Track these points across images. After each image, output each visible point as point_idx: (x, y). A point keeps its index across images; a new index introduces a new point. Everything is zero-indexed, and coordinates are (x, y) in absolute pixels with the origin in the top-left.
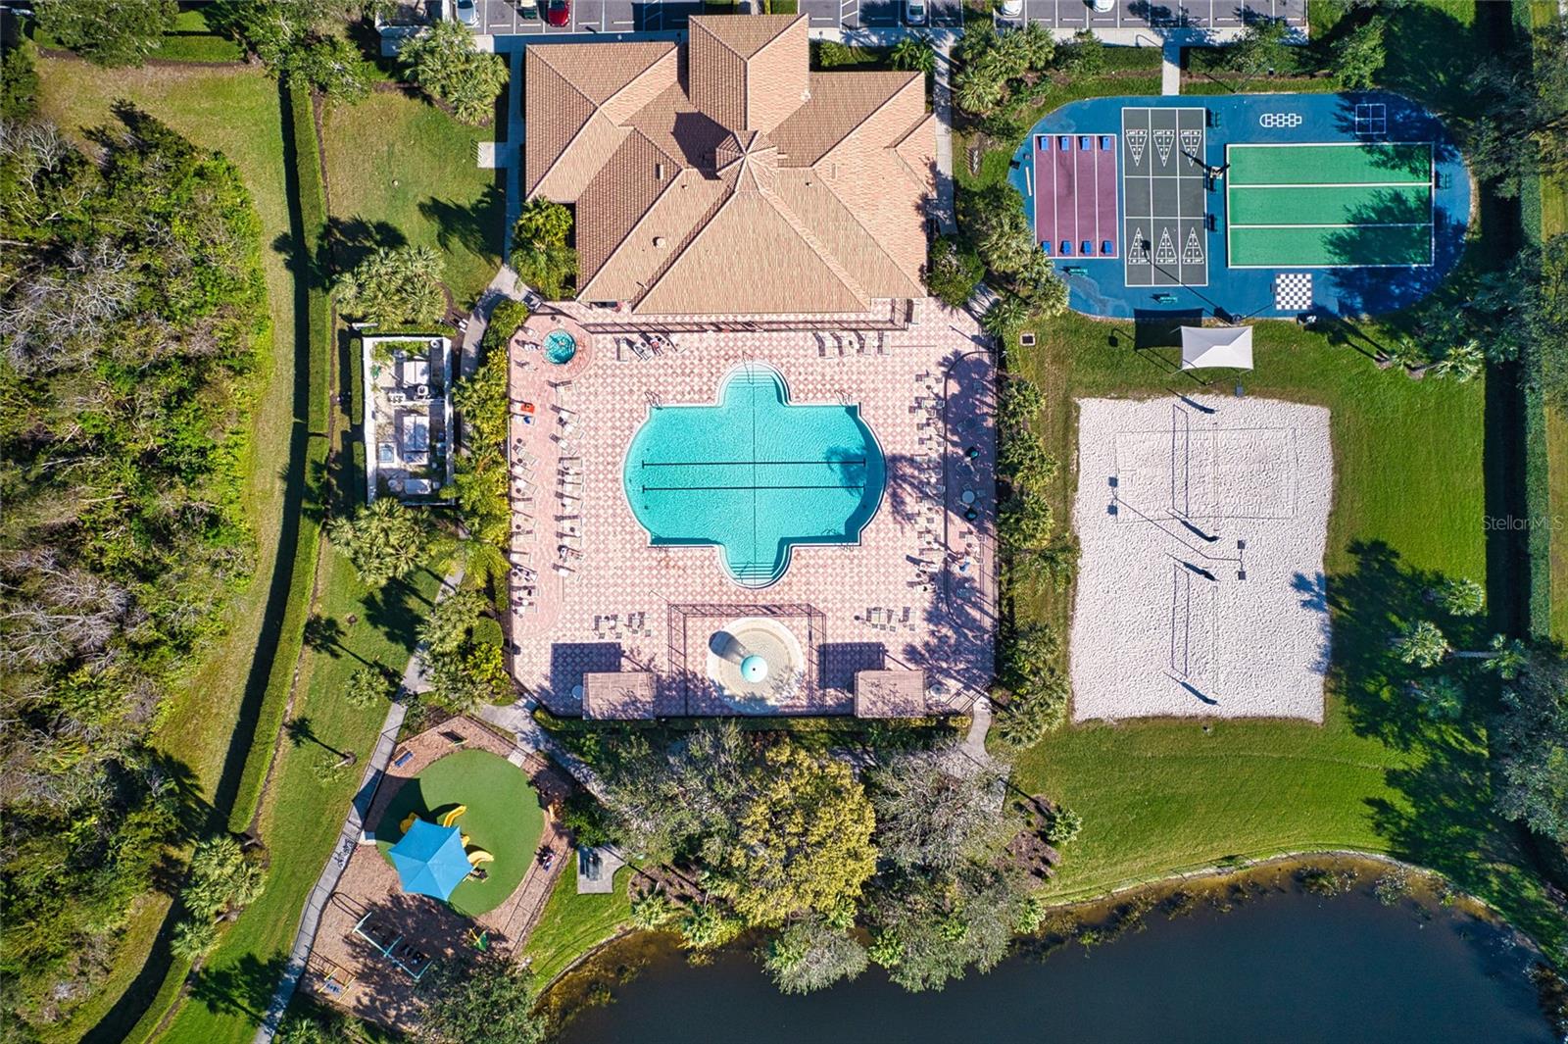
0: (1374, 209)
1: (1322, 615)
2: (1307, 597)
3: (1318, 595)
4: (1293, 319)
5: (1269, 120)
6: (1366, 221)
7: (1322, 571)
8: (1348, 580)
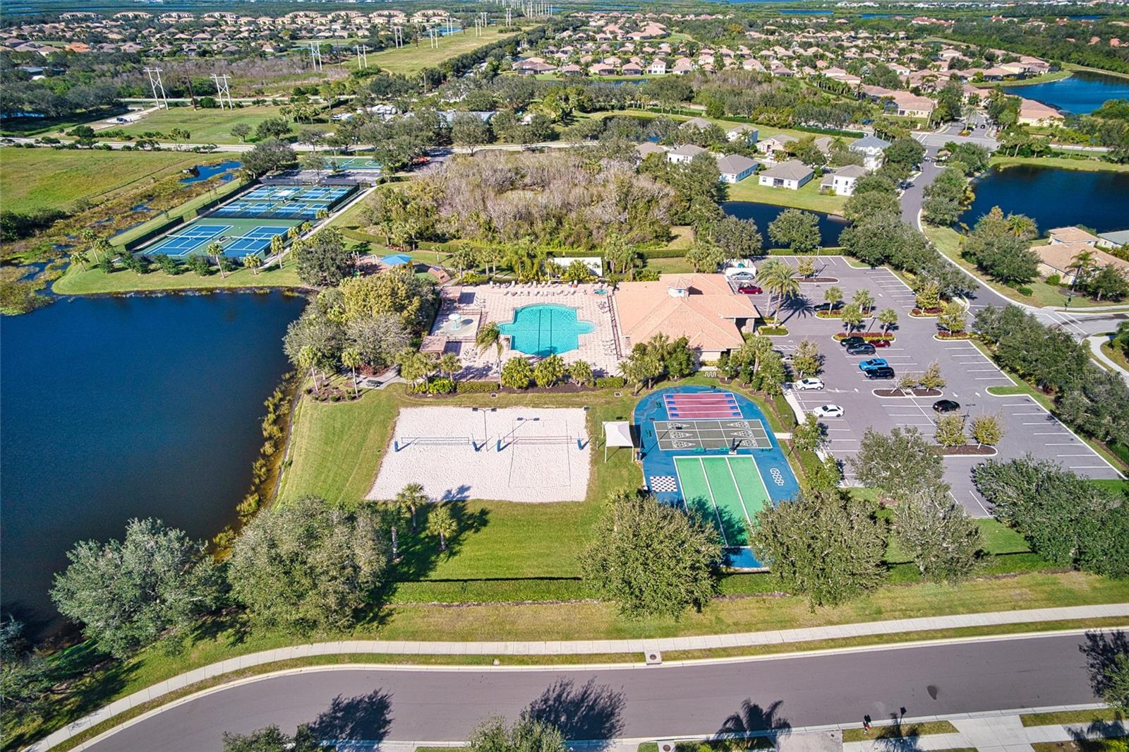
0: (730, 519)
1: (439, 499)
2: (454, 492)
3: (454, 497)
4: (645, 483)
5: (776, 473)
6: (720, 515)
7: (470, 498)
8: (463, 508)
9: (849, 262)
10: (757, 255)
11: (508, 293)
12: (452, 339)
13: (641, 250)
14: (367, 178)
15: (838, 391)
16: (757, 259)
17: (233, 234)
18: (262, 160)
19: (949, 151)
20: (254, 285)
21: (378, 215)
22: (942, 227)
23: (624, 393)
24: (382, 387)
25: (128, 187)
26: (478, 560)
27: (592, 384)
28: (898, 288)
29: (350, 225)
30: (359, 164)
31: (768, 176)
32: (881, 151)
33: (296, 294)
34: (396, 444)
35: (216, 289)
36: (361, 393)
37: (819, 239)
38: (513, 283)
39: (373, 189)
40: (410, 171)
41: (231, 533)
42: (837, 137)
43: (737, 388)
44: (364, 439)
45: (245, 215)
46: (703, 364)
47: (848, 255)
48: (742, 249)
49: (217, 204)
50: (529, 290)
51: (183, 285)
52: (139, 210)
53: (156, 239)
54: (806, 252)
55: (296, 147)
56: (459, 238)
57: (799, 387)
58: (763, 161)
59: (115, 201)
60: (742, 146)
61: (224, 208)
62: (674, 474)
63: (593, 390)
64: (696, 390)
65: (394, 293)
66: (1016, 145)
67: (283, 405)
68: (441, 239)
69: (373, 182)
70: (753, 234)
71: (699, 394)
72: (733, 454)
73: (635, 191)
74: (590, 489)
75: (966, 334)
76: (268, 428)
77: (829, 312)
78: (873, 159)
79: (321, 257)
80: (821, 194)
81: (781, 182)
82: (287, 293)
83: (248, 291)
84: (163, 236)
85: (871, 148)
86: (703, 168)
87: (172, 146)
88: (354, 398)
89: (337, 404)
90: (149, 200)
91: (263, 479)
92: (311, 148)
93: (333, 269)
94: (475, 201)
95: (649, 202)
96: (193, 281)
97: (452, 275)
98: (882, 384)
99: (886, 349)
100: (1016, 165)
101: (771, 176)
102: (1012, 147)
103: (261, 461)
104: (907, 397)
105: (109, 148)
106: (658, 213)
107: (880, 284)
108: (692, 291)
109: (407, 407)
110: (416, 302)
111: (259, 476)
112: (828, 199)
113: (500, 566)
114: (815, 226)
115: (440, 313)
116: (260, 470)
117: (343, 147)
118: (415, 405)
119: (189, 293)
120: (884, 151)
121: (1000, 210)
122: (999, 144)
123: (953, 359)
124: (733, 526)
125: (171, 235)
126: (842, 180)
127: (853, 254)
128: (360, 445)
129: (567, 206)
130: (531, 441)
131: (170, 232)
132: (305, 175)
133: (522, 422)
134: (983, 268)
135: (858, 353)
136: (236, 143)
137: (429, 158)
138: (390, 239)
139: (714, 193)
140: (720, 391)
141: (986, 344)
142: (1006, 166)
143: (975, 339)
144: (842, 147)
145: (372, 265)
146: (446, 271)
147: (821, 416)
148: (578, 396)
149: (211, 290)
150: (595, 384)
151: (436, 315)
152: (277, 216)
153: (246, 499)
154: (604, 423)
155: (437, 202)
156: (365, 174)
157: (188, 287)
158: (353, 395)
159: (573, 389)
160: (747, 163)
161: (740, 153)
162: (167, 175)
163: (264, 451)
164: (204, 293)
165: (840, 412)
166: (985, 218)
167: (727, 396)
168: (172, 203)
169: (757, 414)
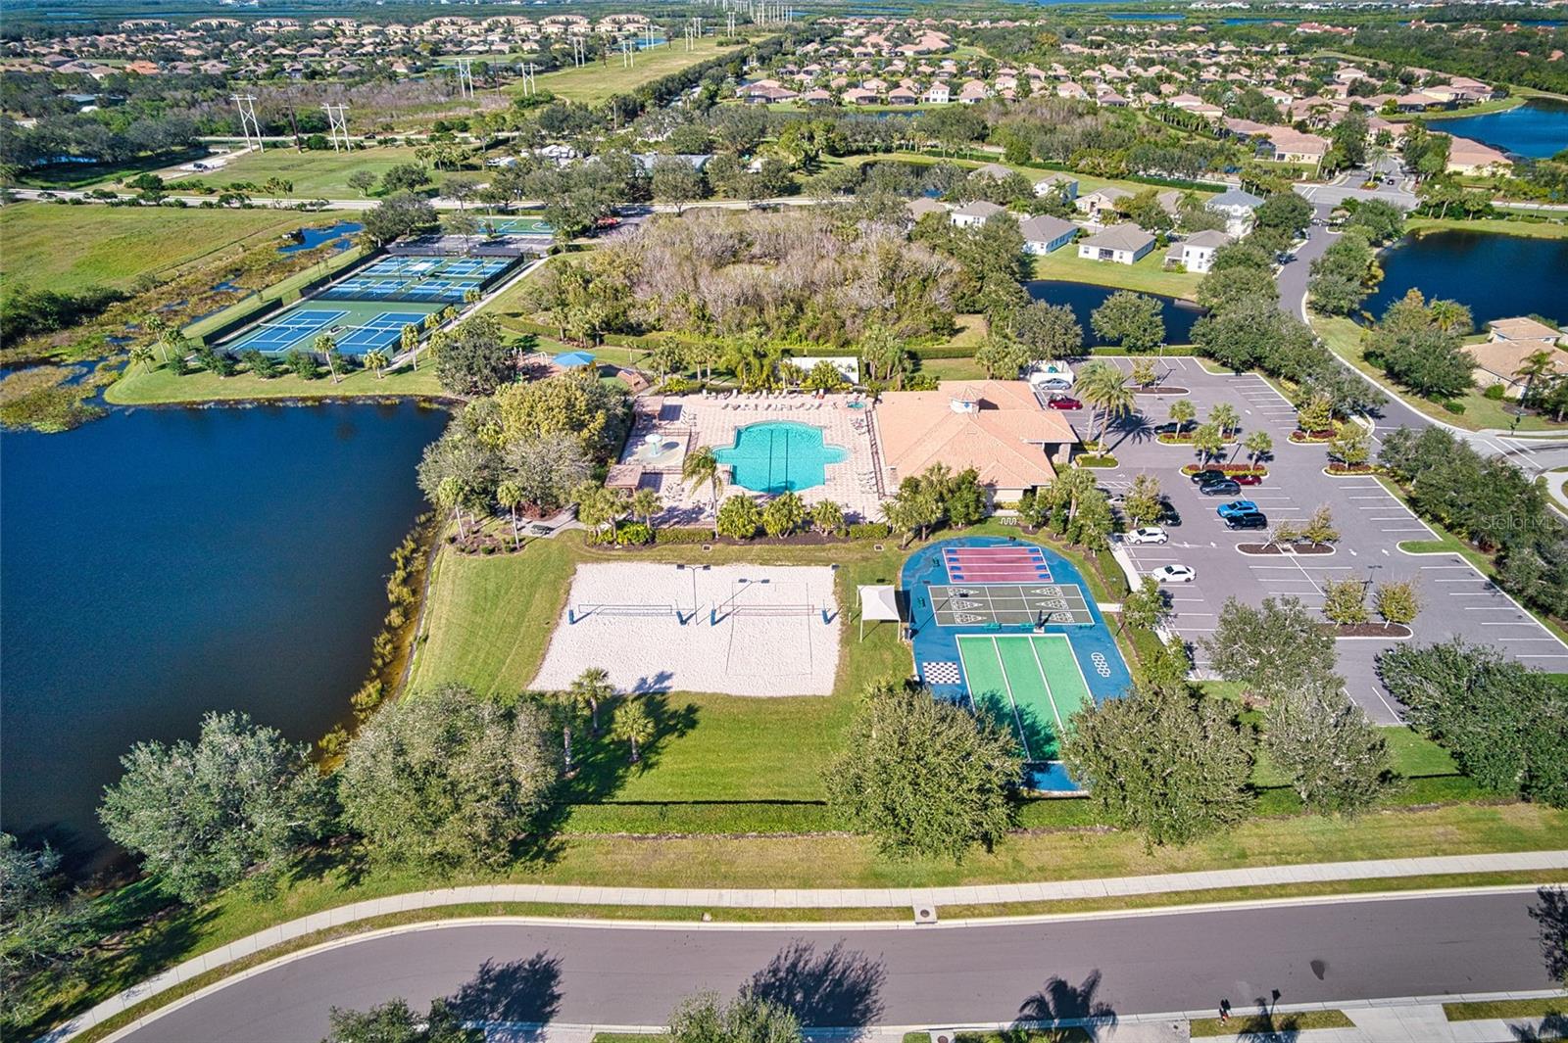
0: (1034, 722)
1: (630, 690)
2: (650, 681)
3: (650, 687)
4: (915, 672)
6: (1021, 716)
7: (673, 690)
8: (662, 704)
9: (1204, 365)
10: (1075, 355)
11: (727, 406)
12: (649, 468)
13: (913, 347)
14: (535, 246)
15: (1187, 545)
16: (1075, 360)
17: (350, 322)
18: (390, 221)
19: (1347, 210)
20: (378, 393)
21: (549, 298)
22: (1335, 318)
23: (887, 546)
24: (553, 535)
25: (209, 258)
26: (684, 775)
27: (843, 532)
28: (1273, 403)
29: (511, 311)
30: (523, 228)
31: (1092, 245)
32: (1250, 210)
33: (436, 406)
34: (572, 614)
35: (326, 397)
36: (524, 543)
37: (1162, 333)
38: (735, 391)
39: (542, 261)
40: (593, 237)
41: (343, 733)
42: (1188, 191)
43: (1047, 541)
44: (528, 604)
45: (366, 297)
46: (998, 506)
47: (1204, 356)
48: (1054, 347)
49: (329, 282)
50: (756, 401)
51: (280, 392)
52: (223, 289)
53: (245, 329)
54: (1144, 351)
55: (436, 203)
56: (660, 330)
57: (1133, 540)
58: (1084, 224)
59: (190, 277)
60: (1056, 203)
61: (339, 286)
62: (956, 660)
63: (844, 542)
64: (988, 543)
65: (570, 405)
66: (1443, 203)
67: (416, 558)
68: (636, 330)
69: (542, 251)
70: (1070, 326)
71: (992, 548)
72: (1040, 633)
73: (906, 266)
74: (839, 678)
75: (1368, 468)
76: (395, 590)
77: (1176, 435)
78: (1239, 222)
79: (470, 355)
80: (1166, 271)
81: (1110, 253)
82: (423, 404)
83: (369, 402)
84: (254, 324)
85: (1236, 206)
86: (1000, 234)
87: (269, 202)
88: (514, 550)
89: (490, 557)
90: (236, 276)
91: (387, 660)
92: (457, 204)
93: (486, 372)
94: (683, 277)
95: (924, 280)
96: (295, 387)
97: (650, 381)
98: (1250, 536)
99: (1256, 487)
100: (1443, 230)
101: (1096, 245)
102: (1437, 205)
103: (385, 636)
104: (1284, 554)
105: (184, 205)
106: (937, 296)
107: (1247, 397)
108: (984, 405)
109: (586, 562)
110: (600, 417)
111: (382, 657)
112: (1175, 277)
113: (713, 784)
114: (1157, 315)
115: (633, 433)
116: (384, 648)
117: (502, 204)
118: (598, 560)
119: (288, 403)
120: (1254, 210)
121: (1419, 293)
122: (1419, 201)
123: (1350, 502)
124: (1039, 732)
125: (266, 324)
126: (1195, 251)
127: (1210, 355)
128: (522, 615)
129: (810, 286)
130: (759, 611)
131: (264, 319)
132: (450, 242)
133: (745, 584)
134: (1394, 375)
135: (1216, 492)
136: (355, 197)
137: (620, 219)
138: (565, 330)
139: (1016, 269)
140: (1021, 545)
141: (1397, 481)
142: (1428, 232)
143: (1381, 474)
144: (1196, 206)
145: (540, 366)
146: (642, 375)
147: (1164, 580)
148: (824, 550)
149: (320, 399)
150: (848, 533)
151: (628, 436)
152: (410, 298)
153: (364, 687)
154: (859, 587)
155: (631, 281)
156: (532, 241)
157: (288, 395)
158: (512, 546)
159: (817, 540)
160: (1063, 227)
161: (1052, 212)
162: (260, 241)
163: (390, 622)
164: (309, 403)
165: (1191, 575)
166: (1398, 305)
167: (1031, 551)
168: (267, 280)
169: (1075, 578)
